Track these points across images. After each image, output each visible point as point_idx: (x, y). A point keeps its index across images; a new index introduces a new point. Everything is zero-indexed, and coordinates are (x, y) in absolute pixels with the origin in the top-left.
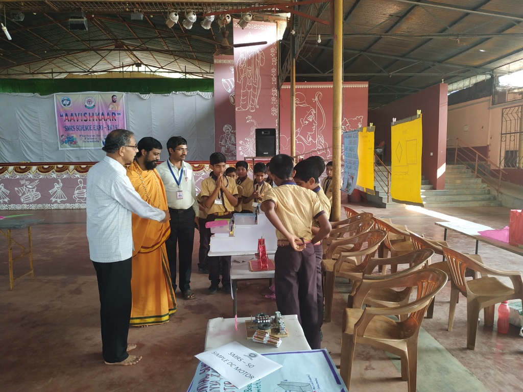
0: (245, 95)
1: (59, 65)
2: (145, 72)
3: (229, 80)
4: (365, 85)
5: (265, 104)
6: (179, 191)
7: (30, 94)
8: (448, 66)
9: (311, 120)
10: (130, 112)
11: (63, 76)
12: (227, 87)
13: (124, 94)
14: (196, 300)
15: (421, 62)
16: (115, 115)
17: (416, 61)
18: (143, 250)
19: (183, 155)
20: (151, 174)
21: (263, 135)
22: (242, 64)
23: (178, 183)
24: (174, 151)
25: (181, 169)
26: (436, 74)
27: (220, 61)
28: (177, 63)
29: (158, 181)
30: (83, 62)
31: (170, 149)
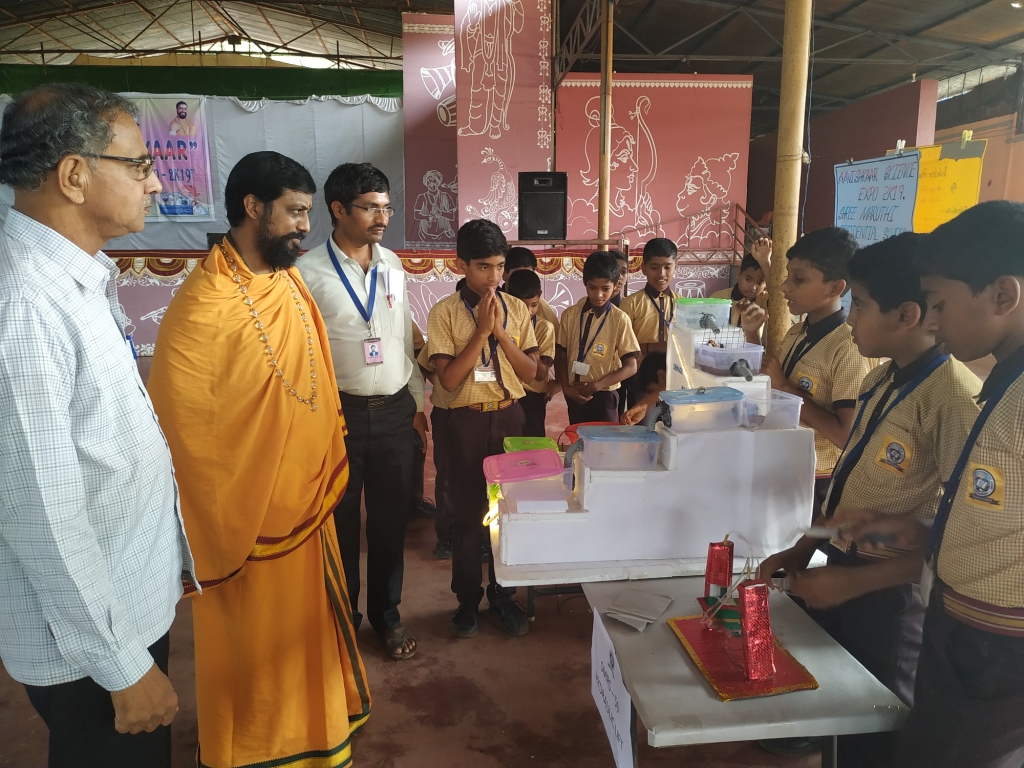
0: (480, 98)
1: (58, 34)
2: (250, 53)
3: (435, 70)
4: (746, 84)
5: (522, 122)
6: (371, 340)
8: (927, 43)
9: (625, 161)
10: (219, 141)
11: (66, 60)
12: (432, 87)
13: (204, 99)
14: (423, 660)
15: (869, 32)
16: (185, 147)
17: (859, 30)
18: (260, 550)
19: (378, 225)
20: (280, 285)
21: (538, 188)
22: (473, 27)
23: (366, 315)
24: (349, 212)
25: (371, 268)
26: (901, 62)
27: (416, 28)
28: (319, 35)
29: (305, 308)
30: (112, 31)
31: (336, 205)
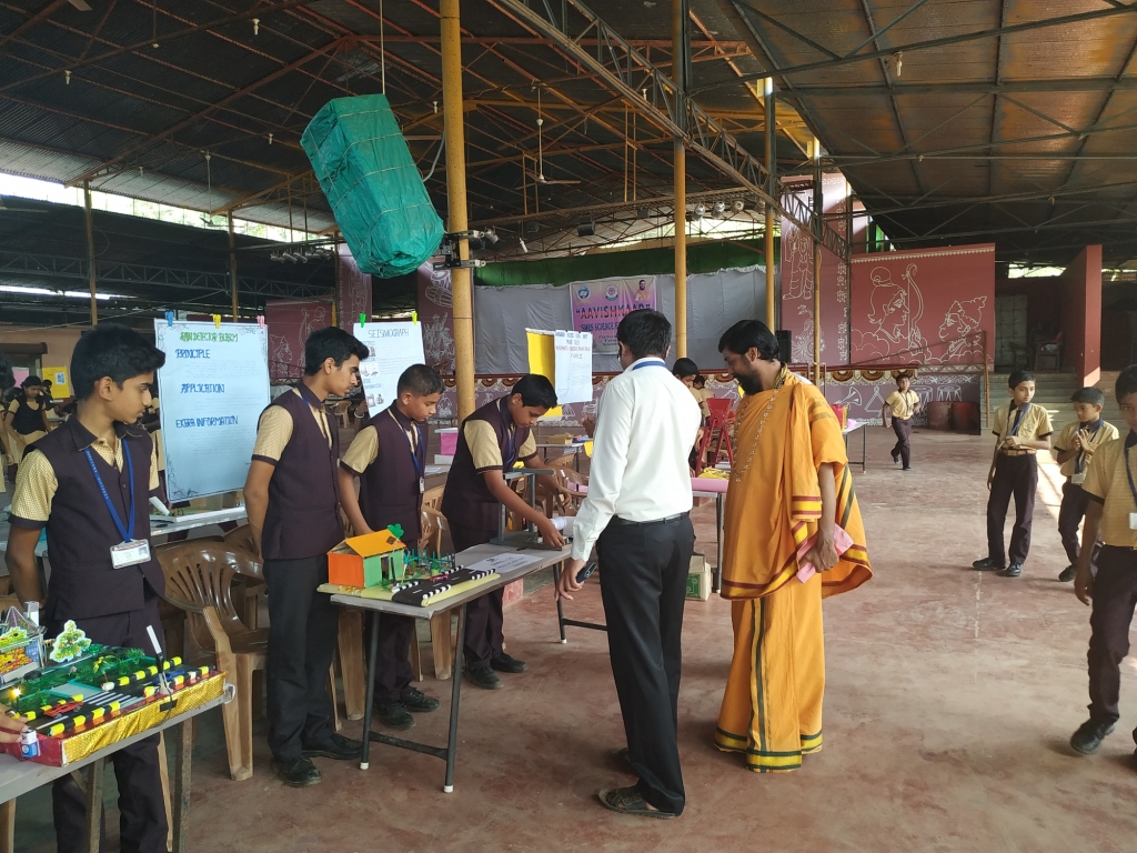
0: (797, 276)
4: (990, 249)
7: (542, 286)
9: (899, 307)
10: (664, 302)
13: (655, 277)
22: (793, 235)
